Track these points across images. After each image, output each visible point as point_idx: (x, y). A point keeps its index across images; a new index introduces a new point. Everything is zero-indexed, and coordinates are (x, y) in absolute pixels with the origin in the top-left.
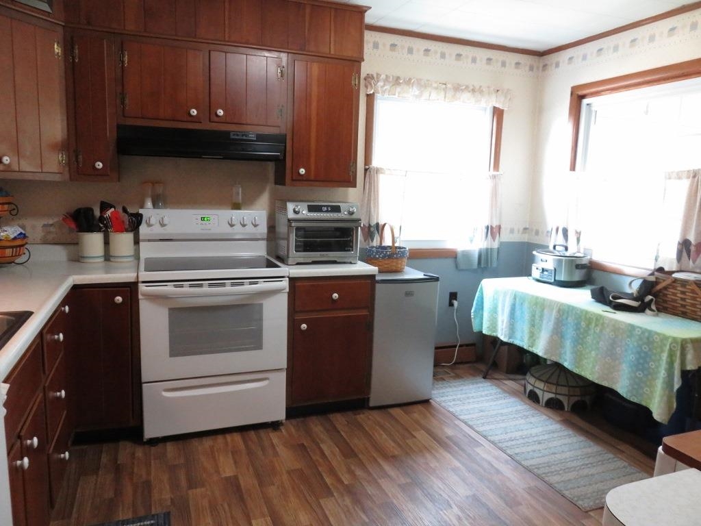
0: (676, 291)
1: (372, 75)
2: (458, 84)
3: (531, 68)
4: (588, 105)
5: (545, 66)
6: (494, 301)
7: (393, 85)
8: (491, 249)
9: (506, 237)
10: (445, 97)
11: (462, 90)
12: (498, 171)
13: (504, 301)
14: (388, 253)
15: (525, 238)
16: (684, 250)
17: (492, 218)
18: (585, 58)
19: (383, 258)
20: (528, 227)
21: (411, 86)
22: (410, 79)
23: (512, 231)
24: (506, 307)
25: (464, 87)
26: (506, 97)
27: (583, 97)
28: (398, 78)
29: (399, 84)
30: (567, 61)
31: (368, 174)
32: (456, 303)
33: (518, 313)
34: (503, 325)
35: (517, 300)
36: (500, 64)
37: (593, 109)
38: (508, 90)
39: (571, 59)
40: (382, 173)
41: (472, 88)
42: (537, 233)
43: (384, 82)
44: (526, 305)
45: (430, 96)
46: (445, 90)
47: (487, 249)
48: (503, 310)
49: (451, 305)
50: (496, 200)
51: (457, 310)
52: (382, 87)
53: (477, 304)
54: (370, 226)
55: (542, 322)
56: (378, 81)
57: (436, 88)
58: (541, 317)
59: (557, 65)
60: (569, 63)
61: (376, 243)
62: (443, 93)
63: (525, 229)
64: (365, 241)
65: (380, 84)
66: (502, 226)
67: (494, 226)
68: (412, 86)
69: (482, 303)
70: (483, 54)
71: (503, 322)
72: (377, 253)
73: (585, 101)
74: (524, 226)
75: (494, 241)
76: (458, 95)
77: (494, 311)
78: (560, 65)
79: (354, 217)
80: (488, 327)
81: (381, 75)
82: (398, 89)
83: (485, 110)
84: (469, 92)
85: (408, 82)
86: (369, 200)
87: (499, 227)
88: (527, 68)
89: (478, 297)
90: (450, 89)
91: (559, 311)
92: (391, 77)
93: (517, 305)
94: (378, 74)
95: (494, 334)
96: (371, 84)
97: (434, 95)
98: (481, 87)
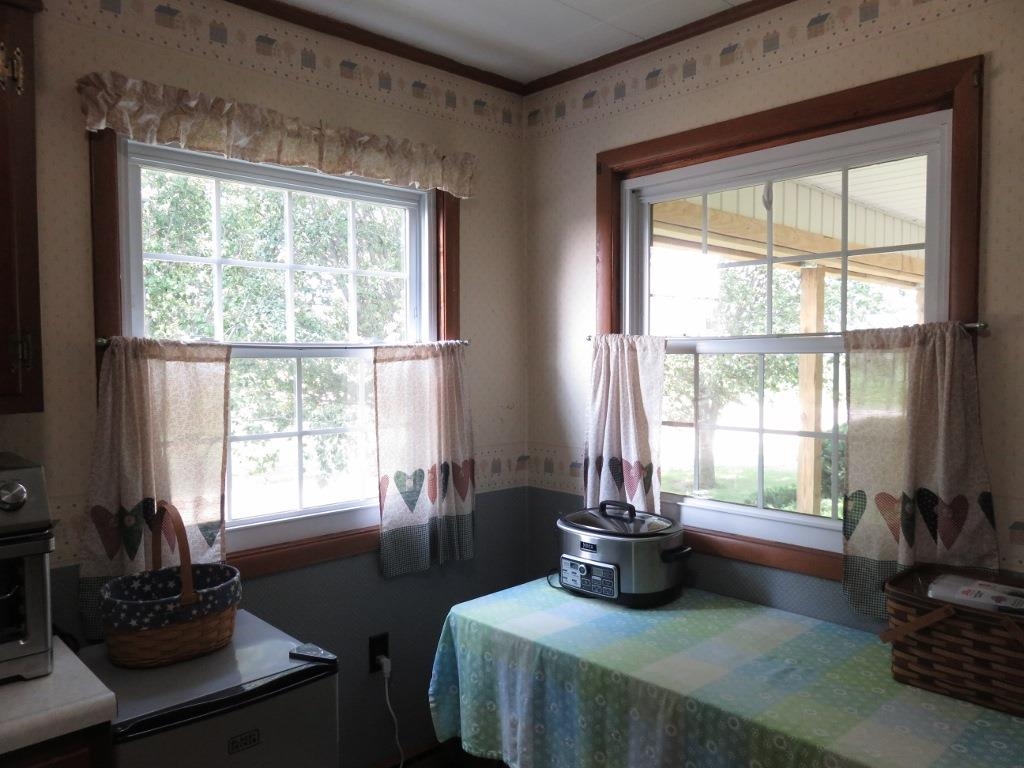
0: (960, 641)
1: (97, 76)
2: (352, 131)
3: (507, 117)
4: (633, 191)
5: (533, 116)
6: (483, 667)
7: (170, 114)
8: (459, 518)
9: (485, 482)
10: (321, 159)
11: (365, 146)
12: (457, 337)
13: (512, 673)
14: (171, 607)
15: (525, 478)
16: (919, 518)
17: (453, 446)
18: (620, 92)
19: (155, 624)
20: (526, 454)
21: (224, 121)
22: (219, 102)
23: (496, 467)
24: (519, 688)
25: (366, 138)
26: (463, 172)
27: (624, 175)
28: (183, 94)
29: (188, 112)
30: (580, 102)
31: (106, 360)
32: (386, 663)
33: (553, 707)
34: (514, 734)
35: (548, 672)
36: (442, 99)
37: (647, 200)
38: (467, 156)
39: (589, 96)
40: (153, 357)
41: (384, 141)
42: (549, 467)
43: (140, 100)
44: (574, 690)
45: (279, 152)
46: (320, 140)
47: (448, 519)
48: (512, 695)
49: (376, 667)
50: (460, 403)
51: (390, 680)
52: (135, 115)
53: (440, 673)
54: (122, 512)
55: (626, 740)
56: (119, 97)
57: (297, 135)
58: (623, 725)
59: (561, 111)
60: (585, 106)
61: (141, 563)
62: (314, 147)
63: (522, 459)
64: (111, 556)
65: (127, 104)
66: (478, 461)
67: (460, 464)
68: (229, 123)
69: (455, 667)
70: (404, 71)
71: (514, 725)
72: (130, 614)
73: (629, 184)
74: (520, 455)
75: (463, 499)
76: (353, 156)
77: (487, 693)
78: (568, 109)
79: (24, 517)
80: (476, 737)
81: (125, 80)
82: (186, 126)
83: (419, 202)
84: (381, 150)
85: (214, 109)
86: (116, 436)
87: (471, 463)
88: (500, 115)
89: (442, 655)
90: (331, 140)
91: (675, 718)
92: (161, 91)
93: (548, 685)
94: (115, 75)
95: (493, 754)
96: (96, 104)
97: (290, 149)
98: (406, 141)
